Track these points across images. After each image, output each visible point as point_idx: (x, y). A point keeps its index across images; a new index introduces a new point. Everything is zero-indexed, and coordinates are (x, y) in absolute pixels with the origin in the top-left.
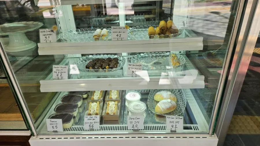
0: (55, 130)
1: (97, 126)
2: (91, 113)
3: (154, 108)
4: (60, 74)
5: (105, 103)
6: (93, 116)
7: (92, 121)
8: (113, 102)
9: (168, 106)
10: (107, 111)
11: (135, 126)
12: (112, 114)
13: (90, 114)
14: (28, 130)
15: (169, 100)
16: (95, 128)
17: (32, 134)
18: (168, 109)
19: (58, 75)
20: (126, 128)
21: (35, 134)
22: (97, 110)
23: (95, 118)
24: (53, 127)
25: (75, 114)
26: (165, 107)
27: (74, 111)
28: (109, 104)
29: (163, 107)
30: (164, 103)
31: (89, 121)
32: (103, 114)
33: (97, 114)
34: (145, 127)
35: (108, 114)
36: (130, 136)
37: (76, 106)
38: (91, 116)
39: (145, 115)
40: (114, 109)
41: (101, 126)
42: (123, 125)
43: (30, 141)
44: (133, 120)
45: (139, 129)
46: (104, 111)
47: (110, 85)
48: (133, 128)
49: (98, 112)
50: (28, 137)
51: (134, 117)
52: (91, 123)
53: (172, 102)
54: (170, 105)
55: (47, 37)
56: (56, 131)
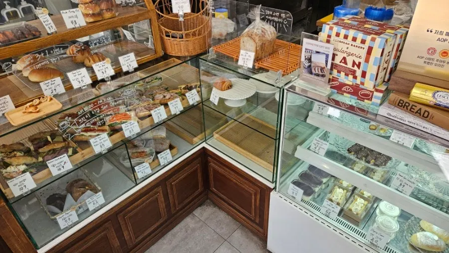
0: (294, 196)
1: (334, 215)
2: (333, 199)
3: (412, 235)
4: (317, 148)
5: (353, 195)
6: (334, 205)
7: (331, 208)
8: (362, 201)
9: (430, 243)
10: (351, 207)
11: (374, 240)
12: (355, 213)
13: (331, 200)
14: (273, 183)
15: (436, 238)
16: (331, 216)
17: (275, 188)
18: (428, 246)
19: (315, 148)
20: (363, 236)
21: (277, 189)
22: (340, 199)
23: (335, 207)
24: (293, 192)
25: (317, 189)
26: (425, 242)
27: (316, 187)
28: (356, 200)
29: (422, 241)
30: (426, 237)
31: (328, 207)
32: (345, 208)
33: (338, 204)
34: (387, 248)
35: (350, 210)
36: (365, 247)
37: (320, 183)
38: (332, 203)
39: (393, 236)
40: (359, 208)
41: (338, 217)
42: (362, 231)
43: (272, 193)
44: (374, 233)
45: (378, 245)
46: (347, 205)
47: (365, 185)
48: (371, 241)
49: (340, 202)
50: (271, 190)
51: (378, 232)
52: (329, 209)
53: (439, 242)
54: (435, 243)
55: (321, 108)
56: (294, 198)
